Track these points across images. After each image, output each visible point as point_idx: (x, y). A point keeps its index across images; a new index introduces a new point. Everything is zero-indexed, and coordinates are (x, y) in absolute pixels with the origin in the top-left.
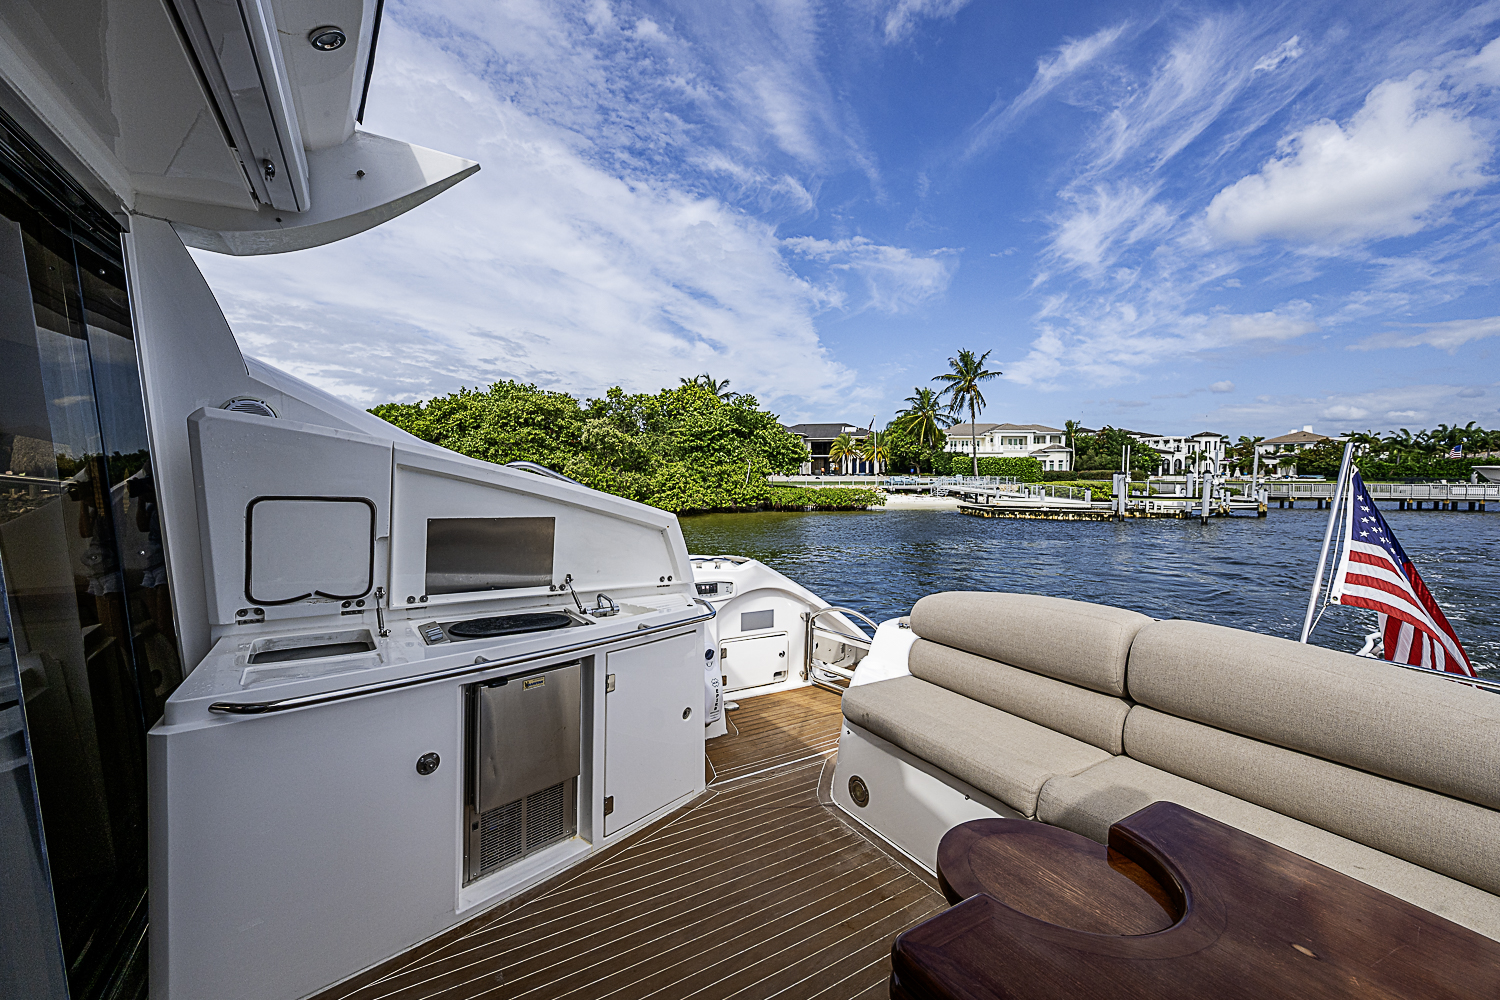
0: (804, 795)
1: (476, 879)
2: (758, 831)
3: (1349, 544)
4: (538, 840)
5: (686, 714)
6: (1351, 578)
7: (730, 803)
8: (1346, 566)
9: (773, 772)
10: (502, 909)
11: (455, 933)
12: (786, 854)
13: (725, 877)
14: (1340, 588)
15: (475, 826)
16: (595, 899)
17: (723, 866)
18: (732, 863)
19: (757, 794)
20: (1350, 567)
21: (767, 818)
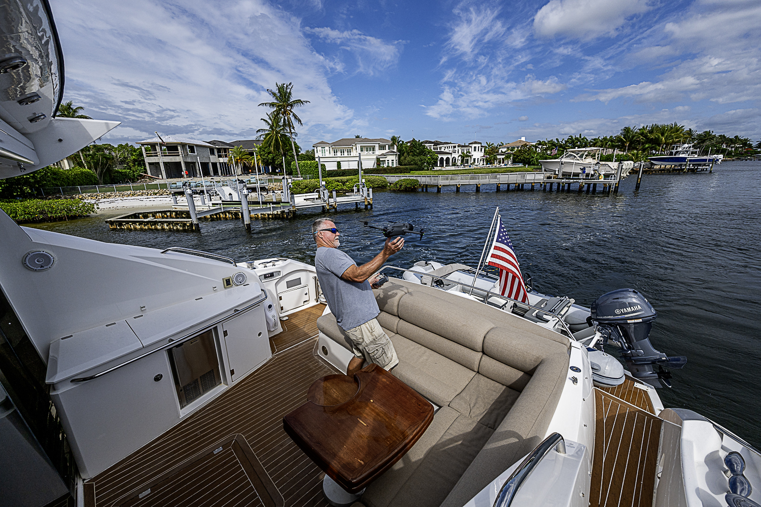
0: (308, 353)
1: (185, 406)
2: (290, 369)
3: (495, 243)
4: (206, 389)
5: (260, 334)
6: (493, 256)
7: (280, 361)
8: (492, 251)
9: (298, 346)
10: (197, 413)
11: (181, 424)
12: (298, 376)
13: (276, 388)
14: (489, 259)
15: (181, 391)
16: (230, 403)
17: (276, 384)
18: (279, 382)
19: (291, 355)
20: (493, 251)
21: (293, 364)
